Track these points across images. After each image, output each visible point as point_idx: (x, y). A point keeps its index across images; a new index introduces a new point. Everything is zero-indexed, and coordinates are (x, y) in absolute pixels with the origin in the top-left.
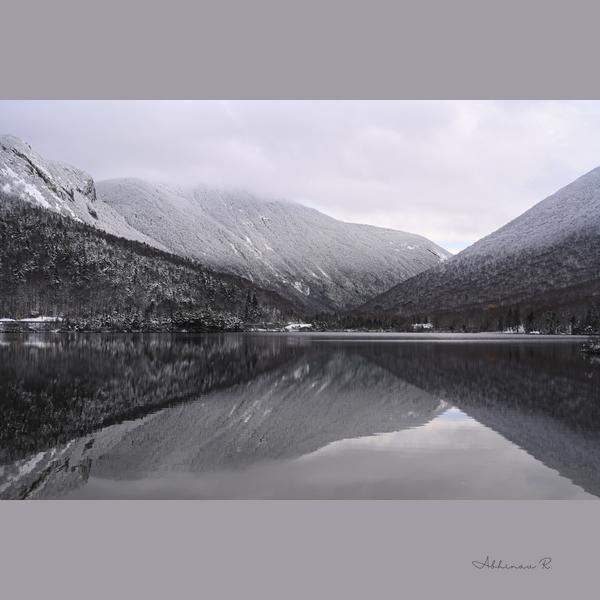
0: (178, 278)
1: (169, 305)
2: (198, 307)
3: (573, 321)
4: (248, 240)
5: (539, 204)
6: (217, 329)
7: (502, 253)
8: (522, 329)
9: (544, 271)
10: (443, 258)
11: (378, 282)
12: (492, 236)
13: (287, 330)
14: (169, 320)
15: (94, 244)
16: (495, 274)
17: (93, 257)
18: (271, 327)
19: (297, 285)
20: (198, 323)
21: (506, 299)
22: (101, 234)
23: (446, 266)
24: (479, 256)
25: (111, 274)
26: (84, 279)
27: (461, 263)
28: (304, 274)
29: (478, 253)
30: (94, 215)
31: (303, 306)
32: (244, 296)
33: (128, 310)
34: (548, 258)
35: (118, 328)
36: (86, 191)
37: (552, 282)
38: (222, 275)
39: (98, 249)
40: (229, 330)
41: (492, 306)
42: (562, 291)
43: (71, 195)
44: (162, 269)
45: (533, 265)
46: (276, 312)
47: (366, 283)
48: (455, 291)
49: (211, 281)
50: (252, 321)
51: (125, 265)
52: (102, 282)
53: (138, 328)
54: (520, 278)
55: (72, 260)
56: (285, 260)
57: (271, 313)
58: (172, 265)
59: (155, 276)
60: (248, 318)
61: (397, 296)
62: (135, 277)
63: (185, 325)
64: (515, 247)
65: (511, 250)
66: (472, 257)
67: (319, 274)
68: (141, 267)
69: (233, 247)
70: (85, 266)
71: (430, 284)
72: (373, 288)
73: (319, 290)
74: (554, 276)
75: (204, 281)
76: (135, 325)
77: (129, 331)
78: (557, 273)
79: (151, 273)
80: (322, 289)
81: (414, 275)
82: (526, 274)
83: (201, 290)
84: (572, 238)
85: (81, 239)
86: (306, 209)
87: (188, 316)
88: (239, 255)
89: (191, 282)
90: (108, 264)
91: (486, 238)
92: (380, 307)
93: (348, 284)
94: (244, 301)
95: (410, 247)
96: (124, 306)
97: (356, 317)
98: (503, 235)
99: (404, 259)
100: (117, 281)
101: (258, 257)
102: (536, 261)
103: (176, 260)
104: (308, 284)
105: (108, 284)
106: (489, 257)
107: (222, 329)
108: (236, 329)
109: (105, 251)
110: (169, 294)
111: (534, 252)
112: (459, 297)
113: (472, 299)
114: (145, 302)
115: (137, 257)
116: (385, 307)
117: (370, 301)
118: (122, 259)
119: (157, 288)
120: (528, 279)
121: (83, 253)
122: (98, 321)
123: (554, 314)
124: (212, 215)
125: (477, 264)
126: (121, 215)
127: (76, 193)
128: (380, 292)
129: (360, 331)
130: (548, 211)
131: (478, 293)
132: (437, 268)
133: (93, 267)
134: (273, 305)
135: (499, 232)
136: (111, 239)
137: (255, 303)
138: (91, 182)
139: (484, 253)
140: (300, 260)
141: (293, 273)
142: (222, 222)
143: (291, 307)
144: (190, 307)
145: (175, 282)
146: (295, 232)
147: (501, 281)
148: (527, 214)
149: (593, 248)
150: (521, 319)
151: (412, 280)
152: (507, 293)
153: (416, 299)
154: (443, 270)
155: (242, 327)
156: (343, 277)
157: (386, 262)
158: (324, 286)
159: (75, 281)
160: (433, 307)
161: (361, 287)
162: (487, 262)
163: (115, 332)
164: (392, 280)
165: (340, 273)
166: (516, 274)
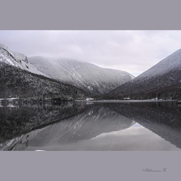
0: (53, 85)
1: (51, 94)
2: (59, 94)
3: (172, 96)
4: (74, 74)
5: (161, 61)
6: (65, 101)
7: (150, 76)
8: (157, 99)
9: (163, 81)
10: (133, 78)
11: (113, 86)
12: (147, 71)
13: (86, 101)
14: (51, 98)
15: (28, 76)
16: (148, 82)
17: (28, 80)
18: (82, 100)
19: (89, 87)
20: (59, 99)
21: (152, 90)
22: (30, 73)
23: (134, 80)
24: (143, 77)
25: (33, 85)
26: (25, 86)
27: (138, 80)
28: (91, 84)
29: (143, 76)
30: (27, 67)
31: (91, 93)
32: (73, 90)
33: (38, 95)
34: (164, 77)
35: (35, 101)
36: (25, 60)
37: (165, 85)
38: (66, 84)
39: (29, 77)
40: (69, 101)
41: (147, 92)
42: (168, 87)
43: (21, 62)
44: (48, 83)
45: (159, 80)
46: (83, 95)
47: (110, 86)
48: (136, 88)
49: (63, 86)
50: (76, 98)
51: (37, 82)
52: (30, 87)
53: (41, 101)
54: (156, 84)
55: (21, 81)
56: (86, 81)
57: (81, 95)
58: (51, 82)
59: (46, 85)
60: (74, 97)
61: (119, 90)
62: (40, 85)
63: (56, 99)
64: (154, 74)
65: (153, 76)
66: (141, 78)
67: (95, 84)
68: (42, 83)
69: (69, 76)
70: (25, 83)
71: (129, 86)
72: (112, 87)
73: (95, 89)
74: (166, 83)
75: (61, 86)
76: (41, 100)
77: (39, 102)
78: (167, 82)
79: (45, 84)
80: (96, 88)
81: (124, 83)
82: (158, 82)
83: (60, 89)
84: (171, 71)
85: (24, 74)
86: (91, 64)
87: (56, 97)
88: (71, 79)
89: (57, 86)
90: (32, 82)
91: (145, 72)
92: (114, 93)
93: (104, 86)
94: (73, 92)
95: (122, 75)
96: (37, 94)
97: (107, 96)
98: (150, 71)
99: (120, 78)
100: (35, 87)
101: (77, 79)
102: (160, 78)
103: (52, 80)
104: (92, 87)
105: (32, 88)
106: (146, 77)
107: (67, 100)
108: (71, 100)
109: (31, 78)
110: (51, 90)
111: (160, 76)
112: (138, 90)
113: (141, 90)
114: (44, 93)
115: (41, 80)
116: (116, 93)
117: (111, 91)
118: (36, 80)
119: (47, 89)
120: (158, 84)
121: (24, 78)
122: (29, 99)
123: (166, 94)
124: (63, 67)
125: (143, 80)
126: (36, 67)
127: (22, 61)
128: (114, 89)
129: (108, 100)
130: (164, 63)
131: (143, 88)
132: (131, 81)
133: (28, 83)
134: (82, 93)
135: (149, 70)
136: (33, 74)
137: (76, 93)
138: (26, 58)
139: (145, 76)
140: (90, 80)
141: (88, 83)
142: (66, 69)
143: (87, 94)
144: (57, 94)
145: (52, 87)
146: (88, 71)
147: (150, 84)
148: (157, 64)
149: (177, 74)
150: (156, 96)
151: (123, 85)
152: (152, 88)
153: (125, 90)
154: (133, 82)
155: (73, 100)
156: (103, 84)
157: (115, 80)
158: (97, 87)
159: (22, 87)
160: (130, 93)
161: (108, 87)
162: (146, 79)
163: (35, 102)
164: (117, 85)
165: (102, 83)
166: (155, 82)
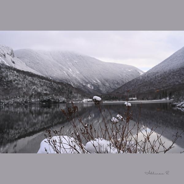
0: (42, 84)
1: (39, 94)
2: (49, 94)
4: (70, 70)
5: (175, 53)
6: (56, 103)
7: (162, 71)
8: (168, 98)
9: (177, 77)
10: (141, 74)
11: (118, 83)
13: (83, 102)
14: (39, 100)
15: (11, 73)
17: (11, 78)
18: (77, 101)
19: (89, 86)
20: (49, 100)
21: (163, 88)
22: (15, 69)
23: (142, 76)
24: (154, 72)
25: (17, 84)
26: (7, 86)
27: (147, 75)
28: (91, 81)
29: (154, 71)
30: (14, 62)
32: (67, 90)
33: (24, 97)
34: (179, 72)
35: (20, 103)
36: (10, 54)
37: (180, 81)
38: (61, 83)
39: (13, 75)
40: (61, 103)
41: (158, 90)
43: (5, 55)
44: (37, 81)
45: (173, 75)
46: (79, 95)
47: (114, 84)
48: (145, 85)
49: (55, 85)
50: (70, 99)
51: (23, 80)
52: (14, 87)
53: (27, 103)
54: (169, 80)
55: (3, 79)
56: (85, 78)
57: (77, 96)
58: (41, 80)
59: (34, 84)
60: (68, 98)
61: (124, 88)
62: (26, 84)
63: (44, 101)
64: (167, 69)
65: (165, 70)
66: (151, 73)
67: (96, 81)
68: (29, 81)
69: (65, 72)
70: (8, 81)
71: (136, 83)
72: (116, 85)
74: (181, 79)
75: (52, 85)
77: (24, 104)
78: (182, 77)
79: (33, 83)
80: (98, 87)
81: (131, 80)
82: (171, 79)
83: (51, 88)
85: (7, 71)
86: (91, 58)
87: (45, 98)
88: (67, 75)
89: (47, 85)
90: (17, 80)
91: (157, 66)
92: (119, 92)
93: (107, 84)
94: (67, 92)
95: (129, 70)
96: (22, 95)
97: (109, 96)
99: (127, 74)
100: (20, 86)
101: (74, 76)
102: (174, 73)
103: (42, 78)
104: (93, 85)
105: (16, 87)
106: (157, 73)
107: (58, 102)
108: (64, 102)
109: (15, 76)
110: (39, 90)
111: (174, 70)
112: (147, 88)
113: (151, 88)
114: (30, 93)
115: (27, 77)
116: (120, 92)
117: (115, 90)
118: (22, 78)
119: (35, 88)
120: (171, 80)
121: (7, 76)
122: (12, 101)
123: (179, 93)
124: (57, 61)
125: (153, 75)
126: (24, 62)
127: (7, 55)
128: (119, 87)
129: (110, 101)
130: (178, 55)
131: (153, 86)
132: (139, 77)
133: (11, 81)
134: (78, 93)
135: (161, 64)
136: (18, 71)
137: (71, 93)
138: (12, 51)
139: (155, 71)
140: (89, 76)
141: (87, 81)
142: (61, 63)
144: (46, 94)
145: (42, 86)
146: (87, 66)
147: (162, 81)
148: (171, 57)
150: (168, 95)
151: (130, 82)
152: (164, 85)
153: (131, 89)
154: (141, 78)
155: (66, 101)
156: (106, 82)
157: (121, 76)
158: (99, 85)
159: (4, 86)
160: (137, 91)
161: (112, 85)
162: (157, 75)
163: (19, 105)
164: (123, 82)
165: (104, 81)
166: (167, 79)
